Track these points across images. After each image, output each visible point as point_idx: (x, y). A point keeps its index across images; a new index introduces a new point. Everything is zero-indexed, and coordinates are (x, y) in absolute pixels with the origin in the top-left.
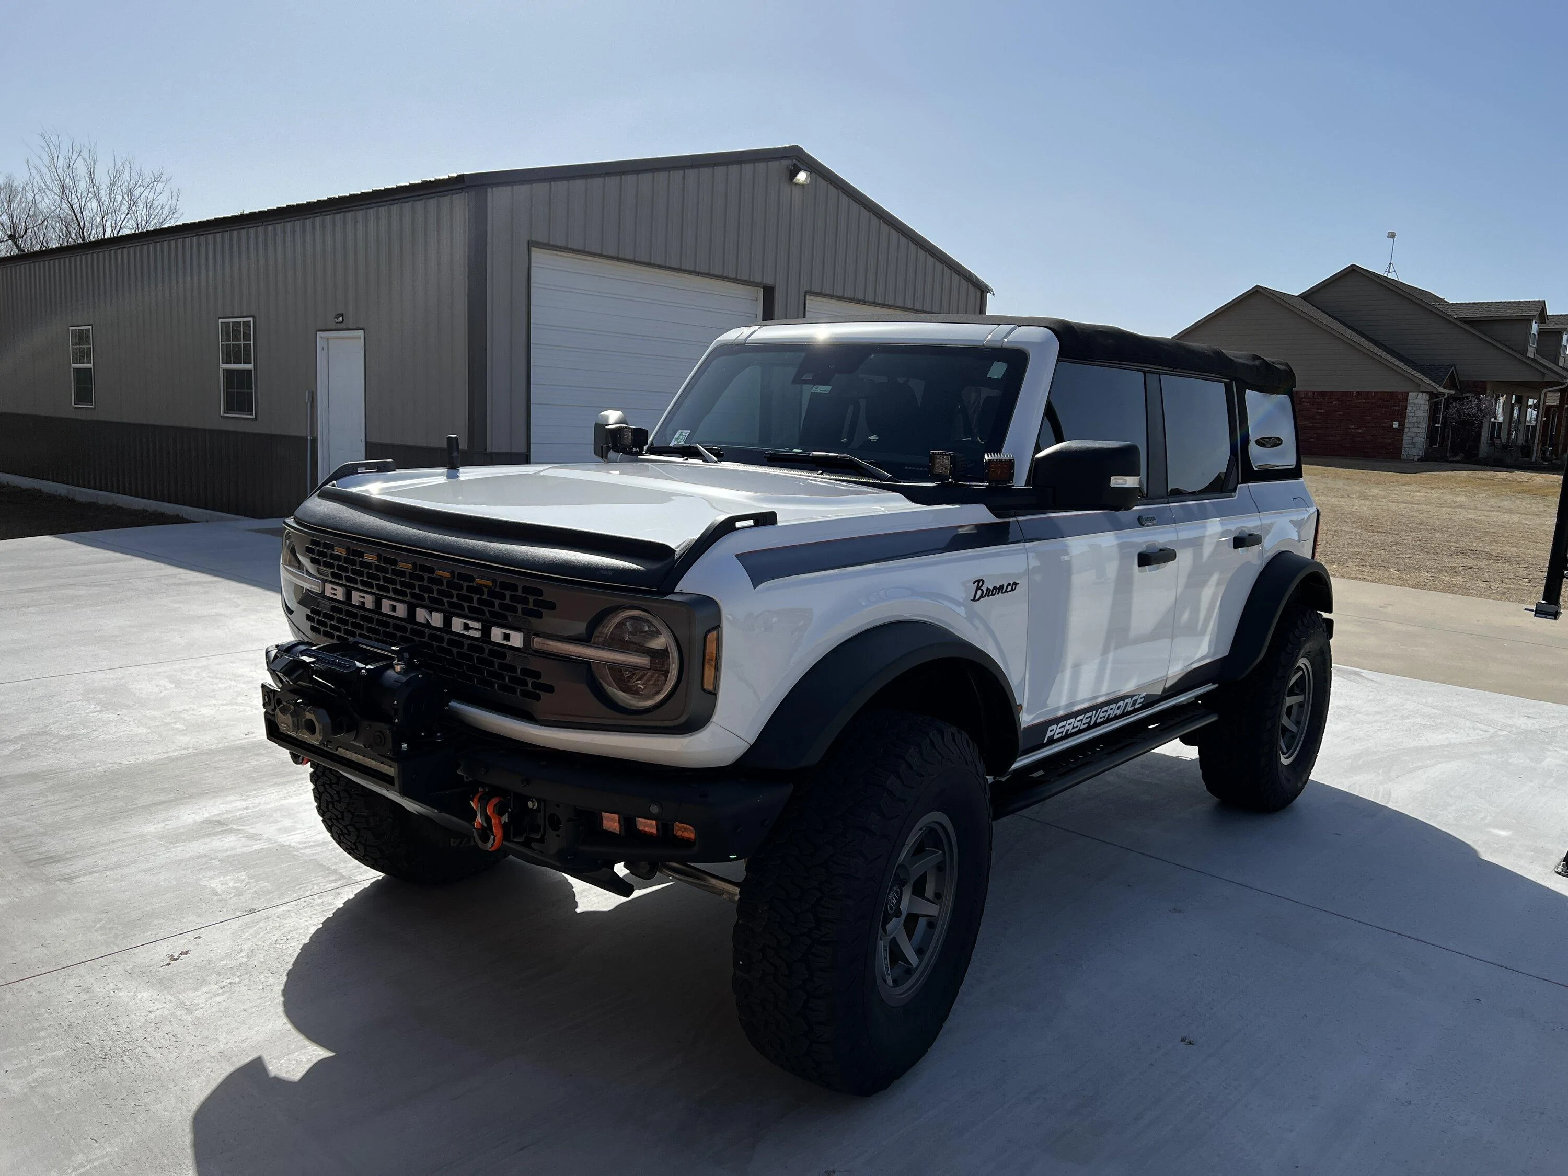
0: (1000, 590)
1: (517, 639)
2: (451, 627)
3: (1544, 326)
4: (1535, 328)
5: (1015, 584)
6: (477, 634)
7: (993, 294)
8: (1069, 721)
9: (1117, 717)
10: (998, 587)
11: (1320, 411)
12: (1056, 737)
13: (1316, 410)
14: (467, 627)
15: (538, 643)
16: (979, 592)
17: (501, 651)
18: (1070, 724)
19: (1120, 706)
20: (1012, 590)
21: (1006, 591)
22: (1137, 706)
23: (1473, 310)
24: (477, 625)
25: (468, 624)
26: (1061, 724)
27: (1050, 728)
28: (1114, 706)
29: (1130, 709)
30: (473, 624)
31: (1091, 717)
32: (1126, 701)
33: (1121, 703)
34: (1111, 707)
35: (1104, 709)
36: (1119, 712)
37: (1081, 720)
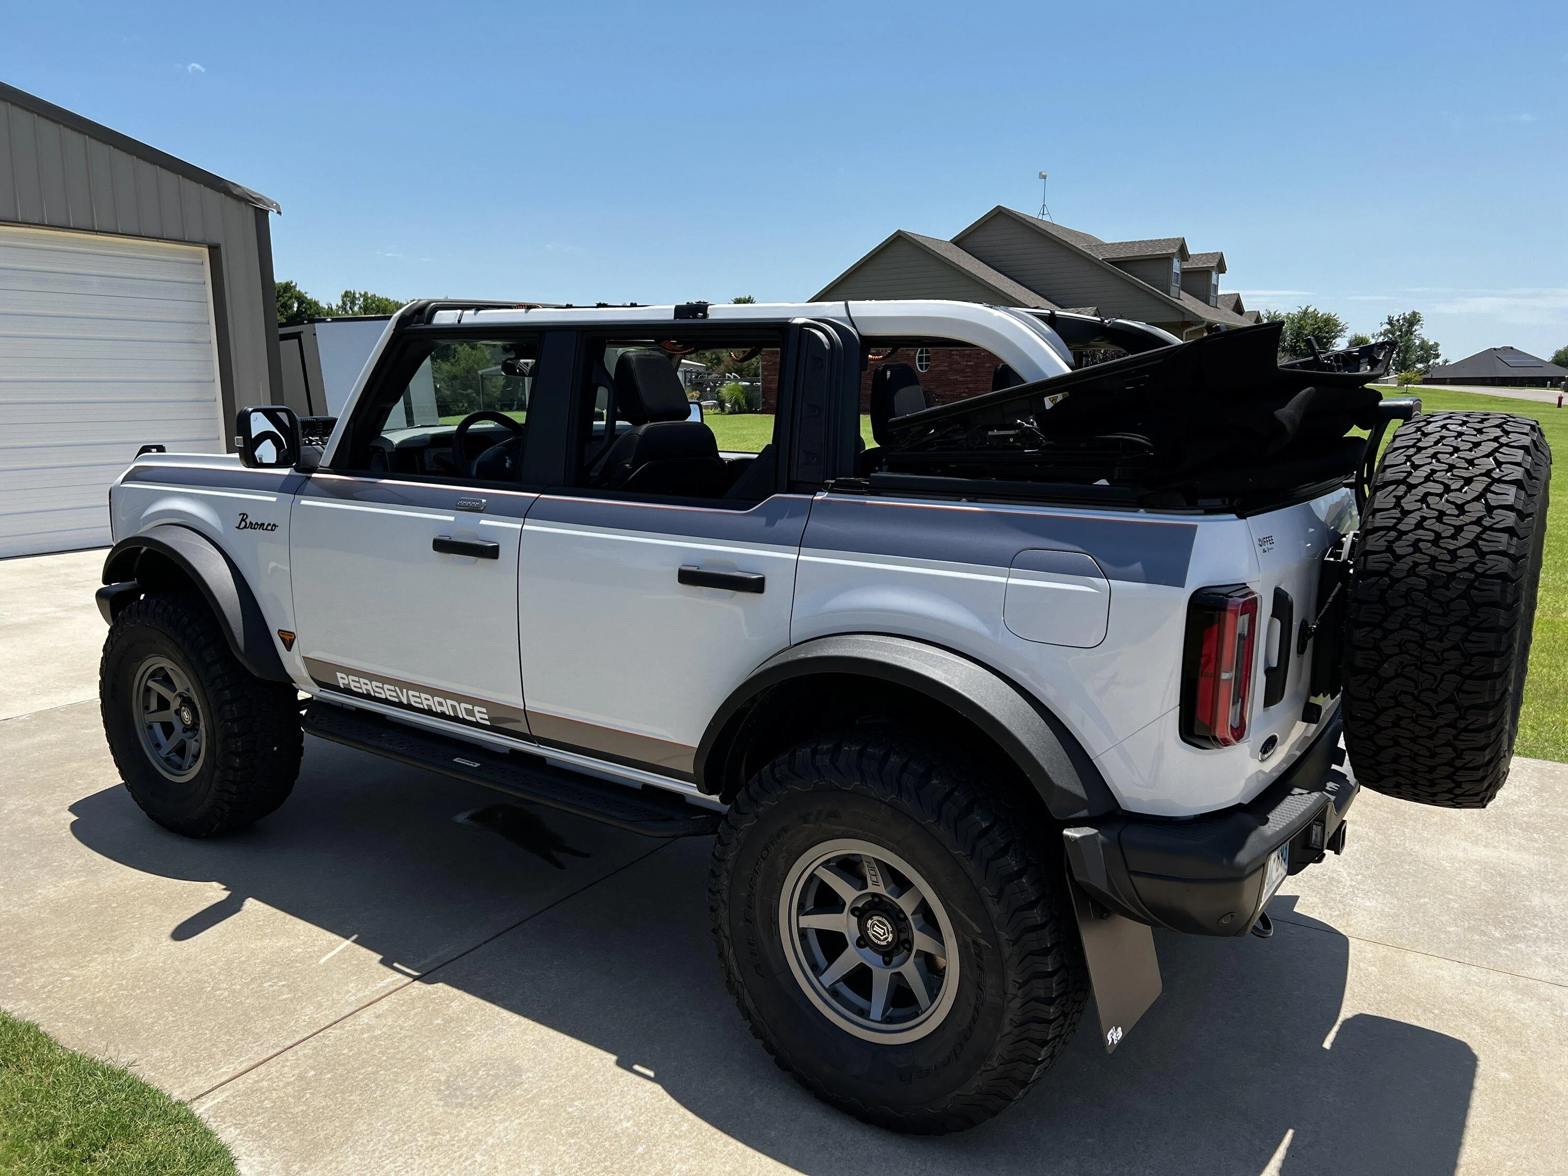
0: (261, 526)
3: (1186, 266)
4: (1176, 266)
5: (274, 525)
7: (279, 213)
8: (362, 680)
10: (259, 523)
11: (969, 363)
12: (354, 689)
13: (965, 363)
16: (243, 524)
18: (365, 684)
19: (441, 703)
20: (272, 530)
21: (266, 529)
22: (481, 721)
23: (1118, 250)
26: (352, 678)
27: (339, 674)
28: (428, 696)
29: (468, 717)
31: (396, 692)
32: (450, 702)
33: (441, 700)
34: (425, 696)
35: (413, 693)
37: (381, 688)
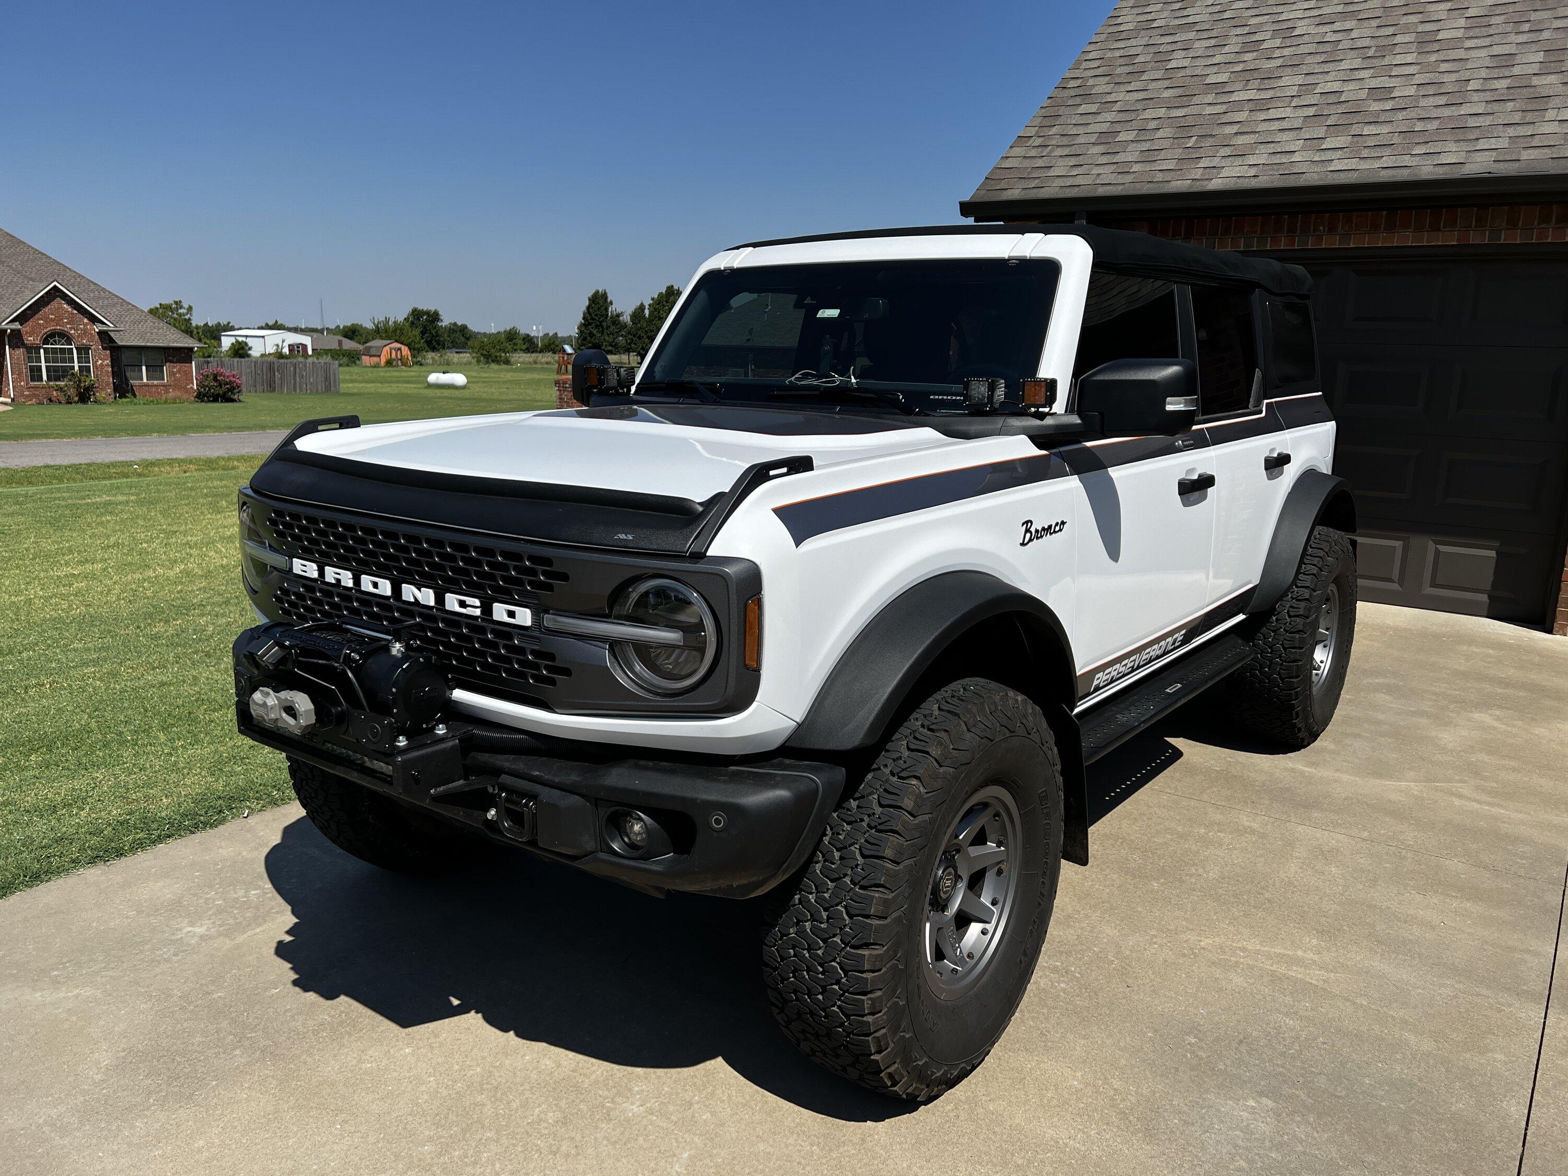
0: (1048, 530)
1: (524, 617)
2: (444, 605)
5: (1061, 523)
6: (478, 612)
8: (1115, 667)
9: (1158, 657)
10: (1046, 527)
12: (1102, 685)
14: (463, 604)
15: (549, 620)
17: (506, 631)
18: (1115, 670)
19: (1161, 646)
20: (1061, 530)
22: (1177, 644)
24: (477, 602)
25: (465, 601)
26: (1107, 671)
27: (1097, 676)
28: (1156, 646)
29: (1171, 648)
30: (469, 600)
31: (1134, 660)
32: (1167, 640)
33: (1163, 643)
34: (1154, 647)
35: (1147, 651)
36: (1159, 652)
37: (1126, 665)
